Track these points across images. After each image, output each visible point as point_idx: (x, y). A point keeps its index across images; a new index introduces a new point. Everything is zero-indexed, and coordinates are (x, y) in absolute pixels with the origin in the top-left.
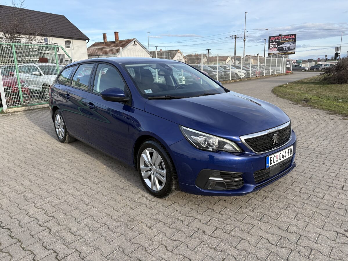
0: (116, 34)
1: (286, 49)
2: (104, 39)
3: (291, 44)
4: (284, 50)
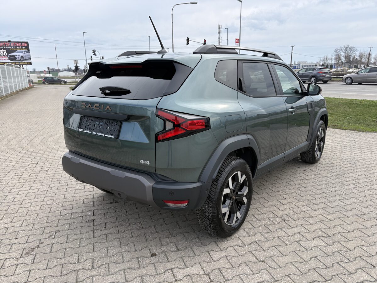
1: (20, 59)
3: (24, 53)
4: (17, 59)
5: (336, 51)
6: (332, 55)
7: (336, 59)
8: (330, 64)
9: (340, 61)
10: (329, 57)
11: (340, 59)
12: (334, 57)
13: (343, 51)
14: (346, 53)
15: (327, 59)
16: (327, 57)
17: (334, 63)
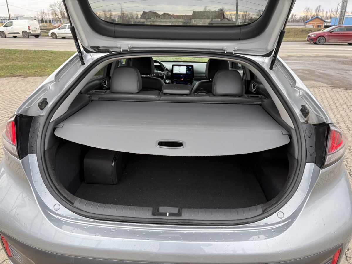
5: (51, 6)
6: (48, 10)
7: (53, 14)
8: (49, 19)
9: (57, 17)
10: (46, 12)
11: (56, 15)
12: (50, 12)
13: (58, 7)
14: (61, 9)
15: (45, 14)
16: (44, 11)
17: (52, 19)
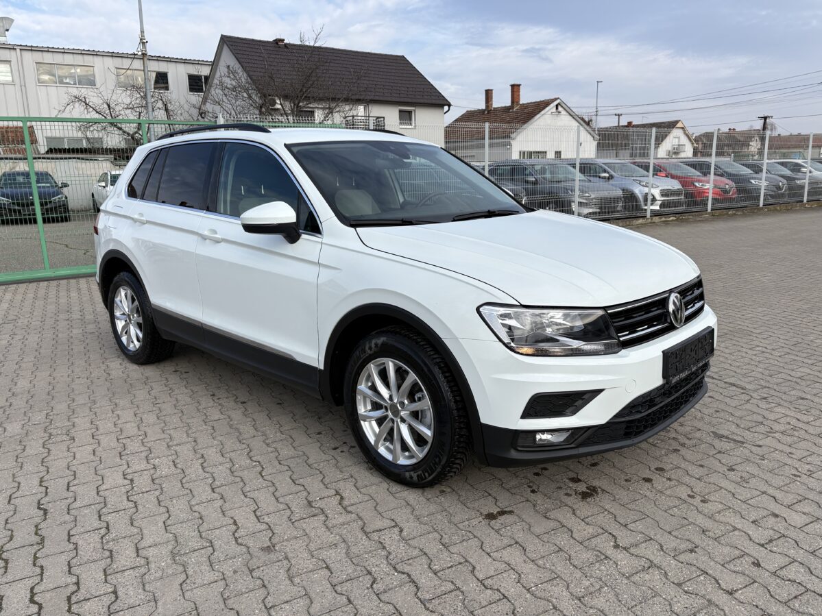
0: (515, 88)
2: (486, 103)
